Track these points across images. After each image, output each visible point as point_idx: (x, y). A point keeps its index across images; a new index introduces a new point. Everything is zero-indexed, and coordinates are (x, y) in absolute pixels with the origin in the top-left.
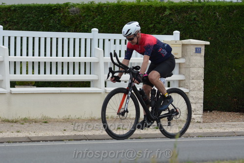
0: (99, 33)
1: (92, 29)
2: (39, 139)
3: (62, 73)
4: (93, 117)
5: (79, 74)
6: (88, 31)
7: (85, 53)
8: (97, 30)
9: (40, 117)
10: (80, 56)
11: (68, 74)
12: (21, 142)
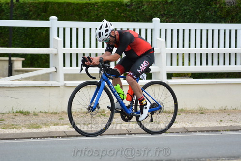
2: (195, 130)
9: (196, 108)
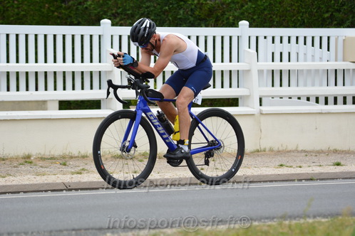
0: (250, 27)
1: (240, 23)
5: (222, 87)
7: (230, 58)
8: (247, 23)
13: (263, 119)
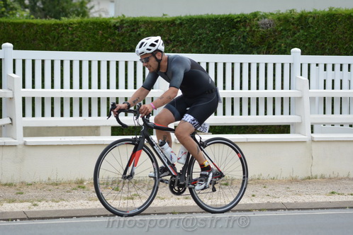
0: (302, 54)
1: (293, 50)
3: (249, 114)
4: (294, 176)
5: (274, 114)
6: (286, 52)
7: (282, 85)
8: (299, 50)
10: (274, 89)
11: (257, 114)
12: (192, 213)
13: (314, 146)
